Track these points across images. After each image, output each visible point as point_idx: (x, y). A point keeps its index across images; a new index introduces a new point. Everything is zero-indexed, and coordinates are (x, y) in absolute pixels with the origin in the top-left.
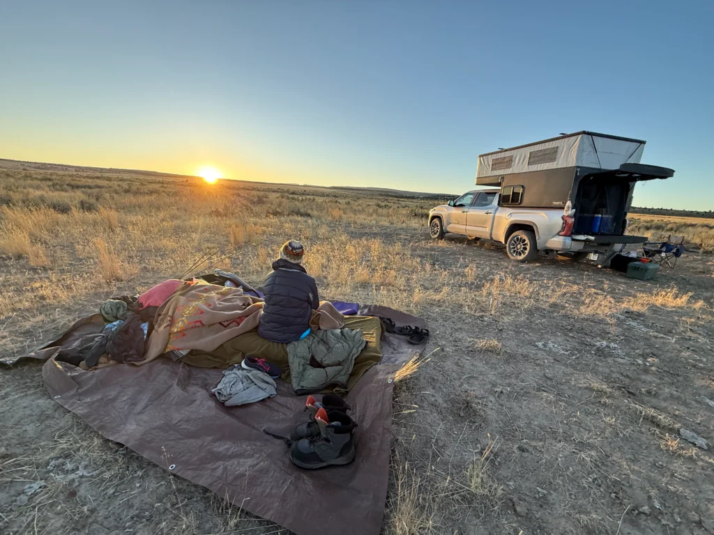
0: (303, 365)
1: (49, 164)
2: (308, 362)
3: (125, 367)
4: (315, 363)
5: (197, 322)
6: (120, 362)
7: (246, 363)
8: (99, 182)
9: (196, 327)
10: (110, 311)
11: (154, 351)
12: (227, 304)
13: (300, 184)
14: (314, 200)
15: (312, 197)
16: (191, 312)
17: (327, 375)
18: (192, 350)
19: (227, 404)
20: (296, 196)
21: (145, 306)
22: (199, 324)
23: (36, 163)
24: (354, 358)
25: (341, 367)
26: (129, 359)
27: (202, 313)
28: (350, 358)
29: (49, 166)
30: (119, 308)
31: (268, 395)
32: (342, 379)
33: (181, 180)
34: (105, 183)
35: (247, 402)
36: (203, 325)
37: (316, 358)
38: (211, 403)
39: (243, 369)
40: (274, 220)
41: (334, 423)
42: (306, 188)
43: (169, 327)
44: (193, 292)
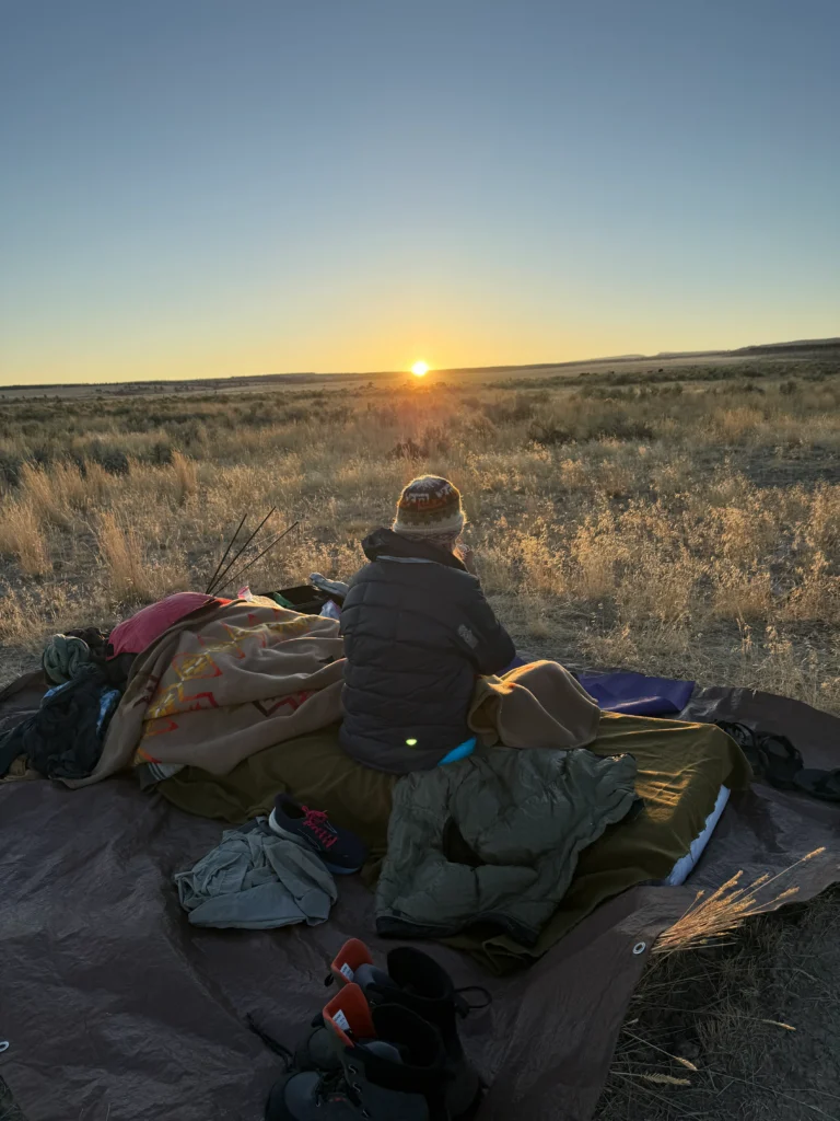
0: (418, 847)
1: (137, 383)
2: (437, 840)
3: (48, 788)
4: (456, 847)
5: (204, 695)
6: (44, 775)
7: (278, 818)
8: (206, 408)
9: (198, 708)
10: (55, 661)
11: (109, 760)
12: (286, 655)
13: (648, 354)
14: (679, 390)
15: (672, 385)
16: (197, 670)
17: (478, 892)
18: (187, 767)
19: (194, 917)
20: (624, 389)
21: (117, 650)
22: (205, 701)
23: (117, 384)
24: (578, 848)
25: (528, 873)
26: (57, 771)
27: (219, 673)
28: (568, 846)
29: (136, 387)
30: (72, 654)
31: (298, 916)
32: (528, 912)
33: (359, 384)
34: (214, 408)
35: (238, 925)
36: (215, 705)
37: (462, 829)
38: (157, 908)
39: (269, 832)
40: (542, 455)
41: (375, 1046)
42: (663, 364)
43: (143, 704)
44: (219, 622)
